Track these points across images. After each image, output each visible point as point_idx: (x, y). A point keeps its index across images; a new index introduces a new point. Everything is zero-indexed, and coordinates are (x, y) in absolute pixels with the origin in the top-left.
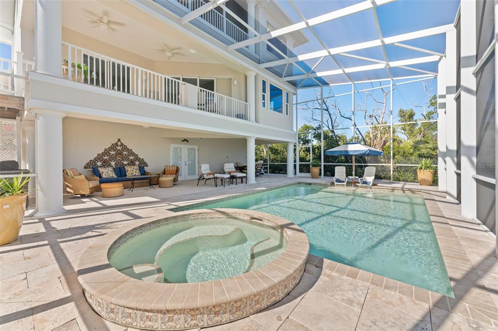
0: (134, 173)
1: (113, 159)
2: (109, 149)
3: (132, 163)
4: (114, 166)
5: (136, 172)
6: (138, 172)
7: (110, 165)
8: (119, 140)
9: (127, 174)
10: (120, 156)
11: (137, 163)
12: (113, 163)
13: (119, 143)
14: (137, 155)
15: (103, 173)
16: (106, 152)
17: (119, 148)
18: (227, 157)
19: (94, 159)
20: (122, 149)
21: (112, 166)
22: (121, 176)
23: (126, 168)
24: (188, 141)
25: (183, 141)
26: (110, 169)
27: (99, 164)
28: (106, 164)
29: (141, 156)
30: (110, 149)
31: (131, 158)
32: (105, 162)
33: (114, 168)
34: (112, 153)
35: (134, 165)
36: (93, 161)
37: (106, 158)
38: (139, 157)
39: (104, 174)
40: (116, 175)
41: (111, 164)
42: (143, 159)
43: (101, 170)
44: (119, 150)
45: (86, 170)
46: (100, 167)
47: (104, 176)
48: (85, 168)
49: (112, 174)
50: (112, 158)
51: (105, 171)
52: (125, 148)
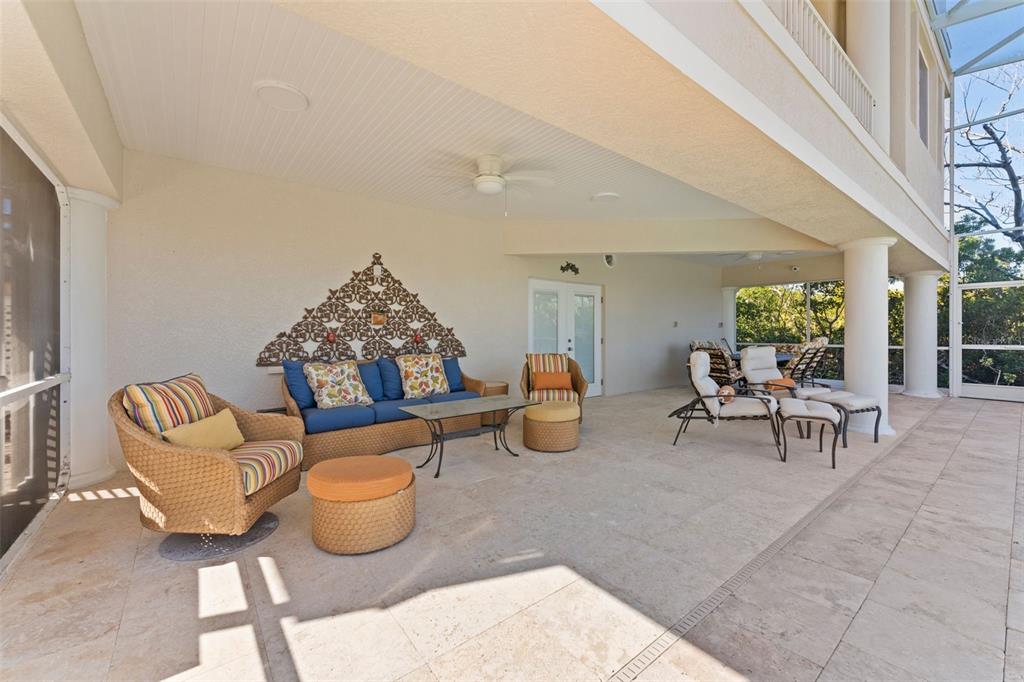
0: (431, 382)
1: (356, 327)
2: (343, 290)
3: (417, 346)
4: (360, 357)
5: (435, 380)
6: (441, 378)
7: (347, 355)
8: (377, 260)
9: (406, 388)
10: (381, 317)
11: (433, 344)
12: (357, 346)
13: (377, 271)
14: (433, 315)
15: (321, 385)
16: (335, 303)
17: (376, 288)
18: (676, 324)
19: (294, 329)
20: (385, 293)
21: (354, 357)
22: (385, 397)
23: (401, 362)
24: (576, 271)
25: (563, 269)
26: (350, 369)
27: (310, 347)
28: (333, 349)
29: (444, 321)
30: (349, 290)
31: (416, 325)
32: (331, 342)
33: (360, 366)
34: (355, 306)
35: (424, 350)
36: (290, 336)
37: (334, 324)
38: (439, 321)
39: (325, 391)
40: (369, 390)
41: (349, 348)
42: (450, 330)
43: (315, 373)
44: (376, 294)
45: (263, 370)
46: (315, 359)
47: (325, 401)
48: (262, 362)
49: (356, 388)
50: (354, 328)
51: (329, 379)
52: (395, 289)
